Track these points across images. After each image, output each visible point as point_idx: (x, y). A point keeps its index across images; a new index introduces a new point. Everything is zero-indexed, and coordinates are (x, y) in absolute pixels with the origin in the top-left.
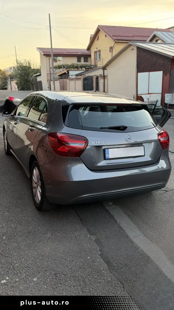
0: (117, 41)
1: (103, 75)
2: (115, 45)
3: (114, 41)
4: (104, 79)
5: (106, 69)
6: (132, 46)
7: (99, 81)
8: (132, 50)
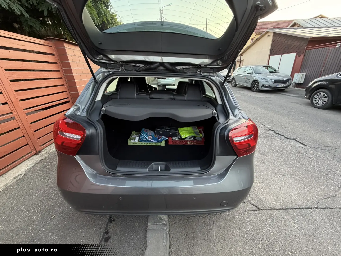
0: (258, 33)
1: (240, 60)
2: (256, 36)
3: (255, 33)
4: (240, 63)
5: (243, 55)
6: (269, 32)
7: (236, 65)
8: (268, 36)
